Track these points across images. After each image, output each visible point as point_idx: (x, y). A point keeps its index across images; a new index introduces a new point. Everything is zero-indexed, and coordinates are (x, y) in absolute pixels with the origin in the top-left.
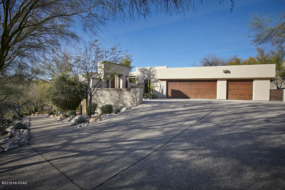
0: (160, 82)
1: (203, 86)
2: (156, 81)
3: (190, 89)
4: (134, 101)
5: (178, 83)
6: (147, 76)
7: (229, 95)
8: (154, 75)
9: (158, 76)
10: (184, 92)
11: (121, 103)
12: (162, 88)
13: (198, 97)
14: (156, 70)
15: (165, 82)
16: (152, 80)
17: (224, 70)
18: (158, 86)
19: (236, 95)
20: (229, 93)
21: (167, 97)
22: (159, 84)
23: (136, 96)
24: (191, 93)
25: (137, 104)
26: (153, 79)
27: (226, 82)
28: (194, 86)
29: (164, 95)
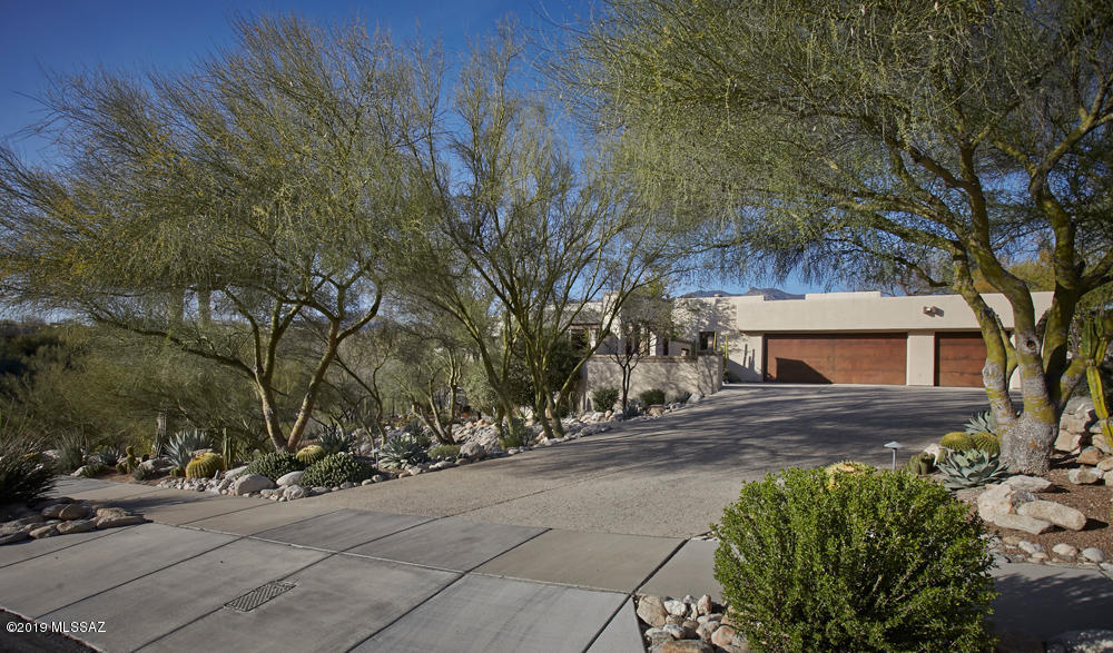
0: (744, 340)
1: (867, 348)
2: (736, 335)
3: (828, 358)
4: (705, 382)
5: (796, 341)
6: (707, 323)
7: (941, 375)
8: (728, 320)
9: (741, 323)
10: (812, 365)
11: (672, 389)
12: (750, 354)
13: (854, 379)
14: (734, 307)
15: (760, 338)
16: (722, 333)
17: (925, 308)
18: (739, 350)
19: (962, 374)
20: (942, 368)
21: (766, 378)
22: (741, 345)
23: (709, 371)
24: (834, 369)
25: (712, 388)
26: (727, 329)
27: (932, 338)
28: (843, 349)
29: (756, 373)
